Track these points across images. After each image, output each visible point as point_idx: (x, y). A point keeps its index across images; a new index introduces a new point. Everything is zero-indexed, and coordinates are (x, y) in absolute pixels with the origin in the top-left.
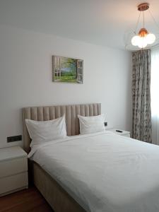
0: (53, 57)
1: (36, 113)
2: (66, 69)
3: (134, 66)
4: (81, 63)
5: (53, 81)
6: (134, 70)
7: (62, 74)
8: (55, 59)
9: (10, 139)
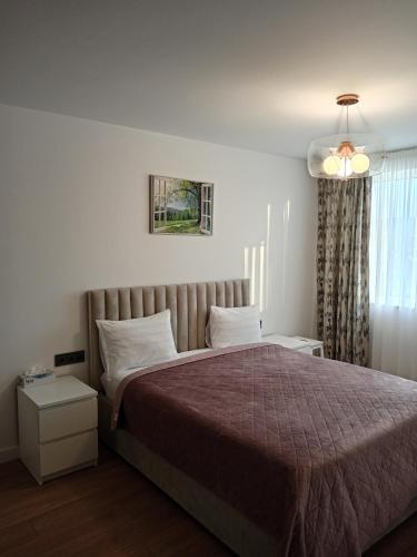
0: (151, 179)
1: (115, 301)
2: (179, 206)
3: (321, 194)
4: (210, 190)
5: (151, 231)
6: (322, 203)
7: (170, 216)
8: (156, 182)
9: (61, 360)
